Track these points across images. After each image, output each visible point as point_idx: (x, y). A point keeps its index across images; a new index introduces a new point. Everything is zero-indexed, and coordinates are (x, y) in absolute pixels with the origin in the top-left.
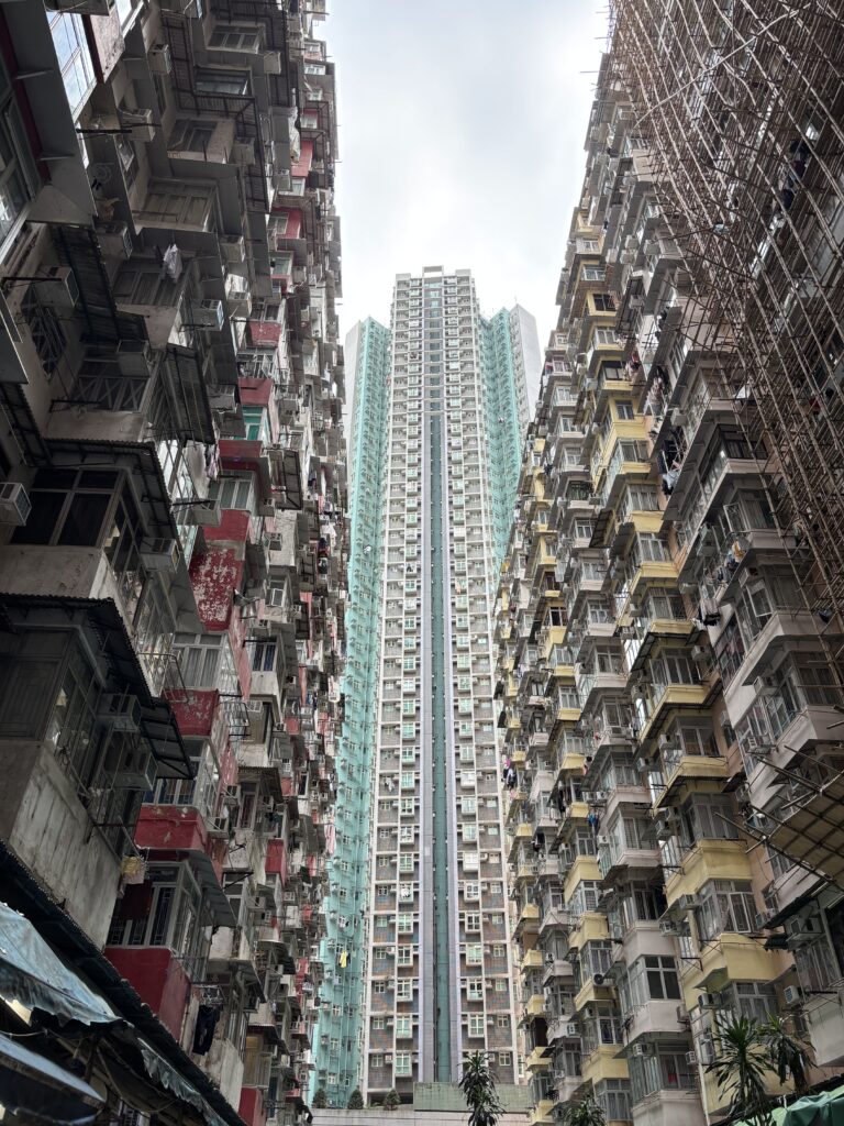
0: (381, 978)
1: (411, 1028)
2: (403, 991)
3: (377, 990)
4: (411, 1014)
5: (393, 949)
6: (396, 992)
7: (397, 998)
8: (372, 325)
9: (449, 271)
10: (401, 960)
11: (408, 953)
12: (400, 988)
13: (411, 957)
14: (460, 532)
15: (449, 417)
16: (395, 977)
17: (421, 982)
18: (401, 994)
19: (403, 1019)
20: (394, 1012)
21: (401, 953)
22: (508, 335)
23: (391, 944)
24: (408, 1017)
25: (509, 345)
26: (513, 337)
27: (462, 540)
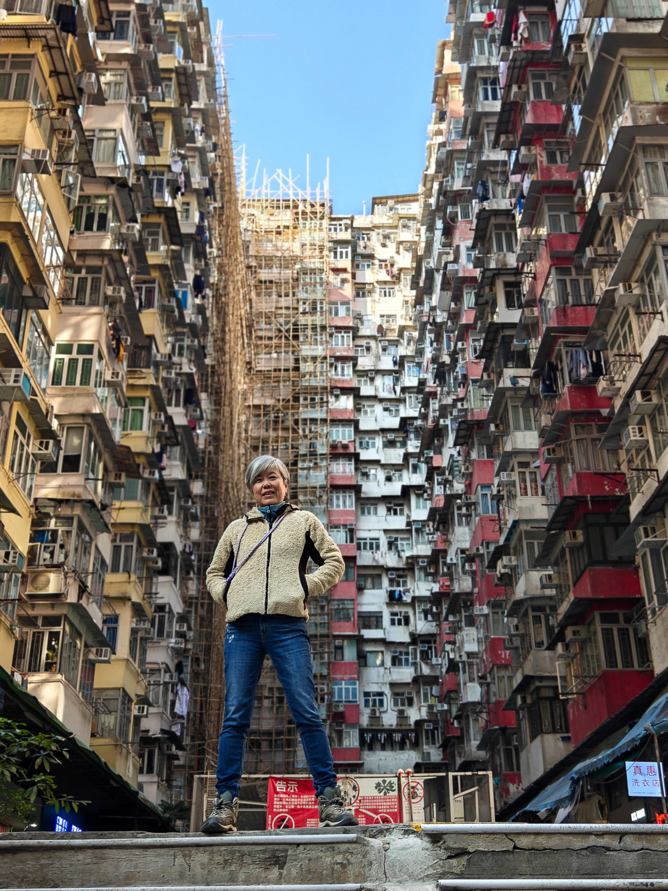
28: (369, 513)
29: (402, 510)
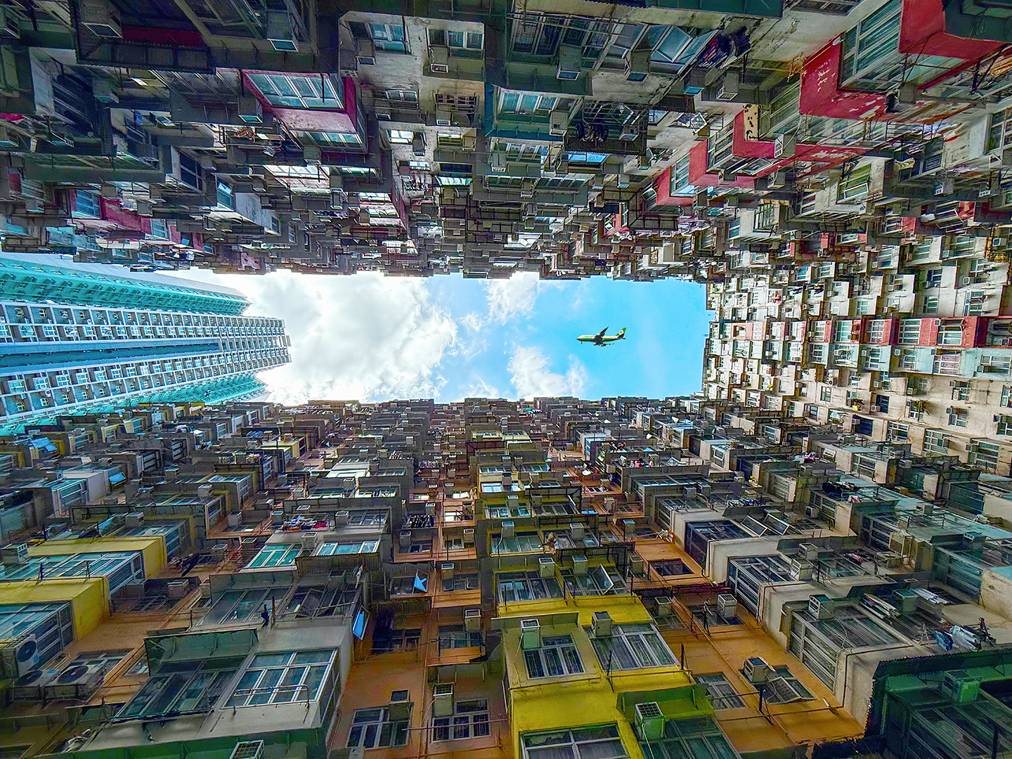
8: (247, 305)
9: (290, 350)
14: (145, 371)
15: (220, 356)
22: (255, 389)
25: (251, 391)
26: (254, 393)
27: (139, 373)
28: (935, 304)
29: (936, 272)
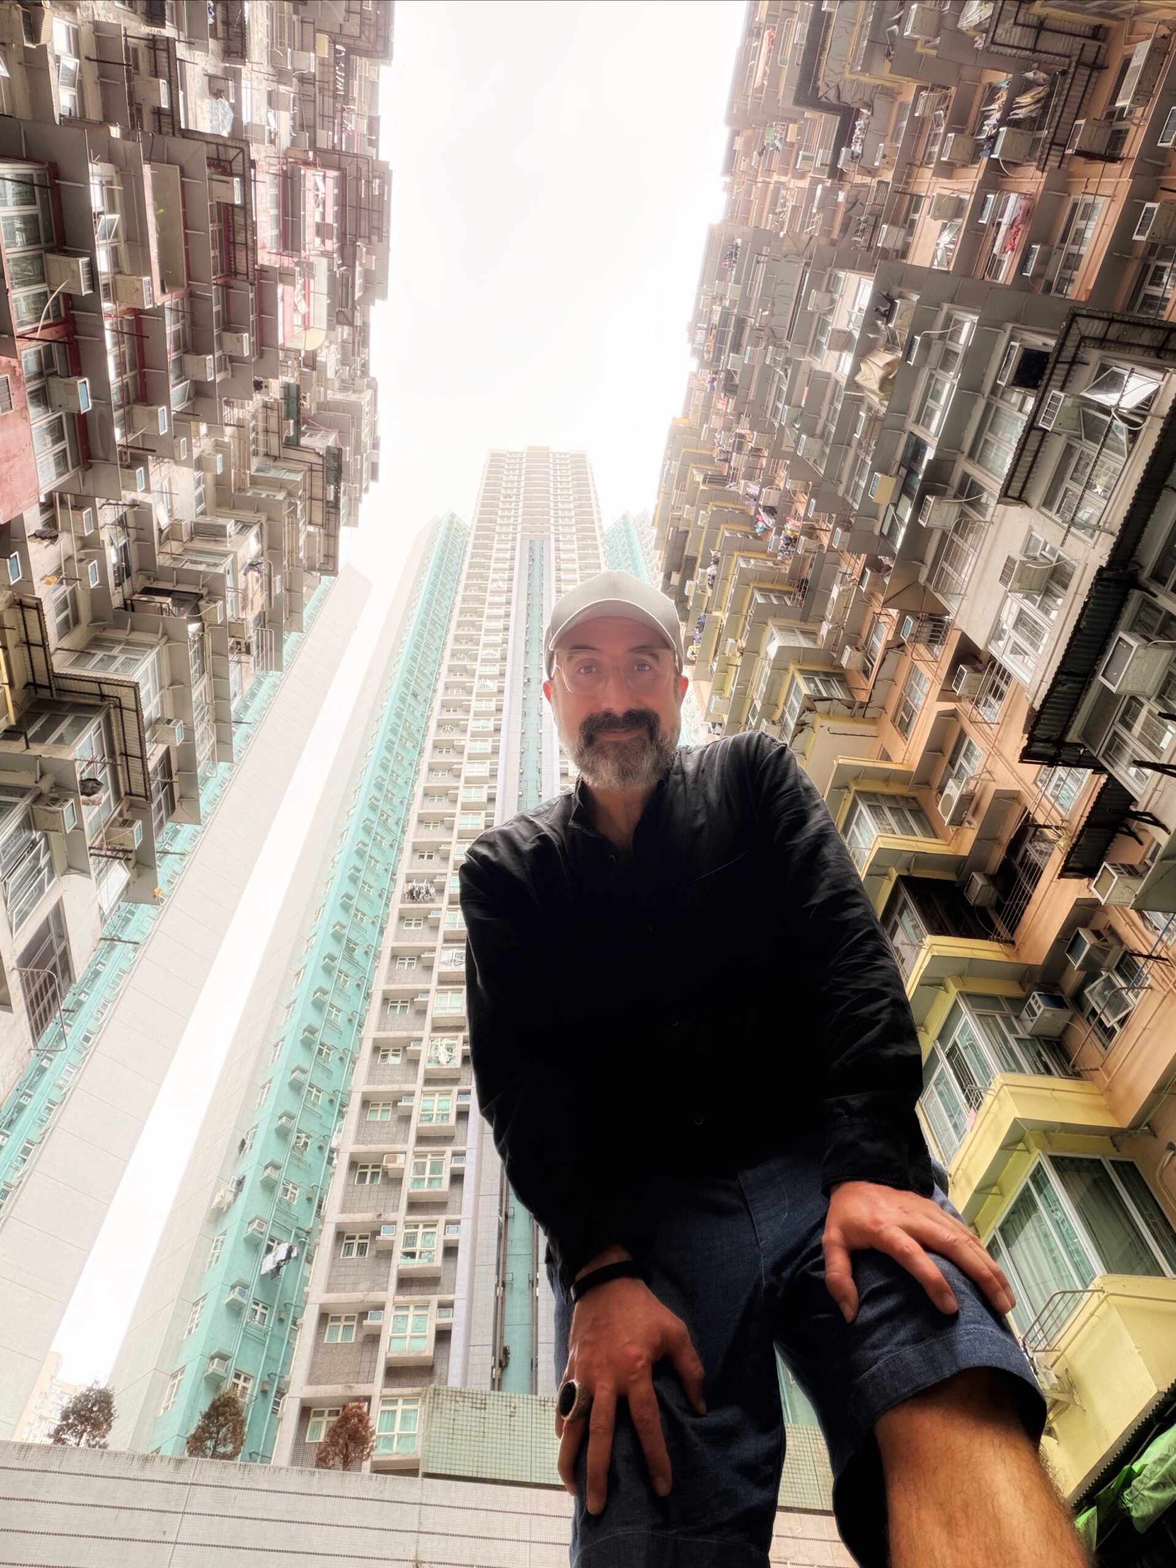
0: (363, 1217)
1: (431, 1334)
2: (418, 1248)
3: (349, 1252)
4: (435, 1299)
5: (401, 1158)
6: (398, 1250)
7: (399, 1262)
9: (559, 448)
10: (418, 1181)
11: (436, 1168)
12: (410, 1239)
13: (446, 1177)
16: (401, 1215)
17: (466, 1225)
18: (412, 1255)
19: (411, 1312)
20: (389, 1294)
21: (420, 1168)
23: (398, 1147)
24: (425, 1306)
